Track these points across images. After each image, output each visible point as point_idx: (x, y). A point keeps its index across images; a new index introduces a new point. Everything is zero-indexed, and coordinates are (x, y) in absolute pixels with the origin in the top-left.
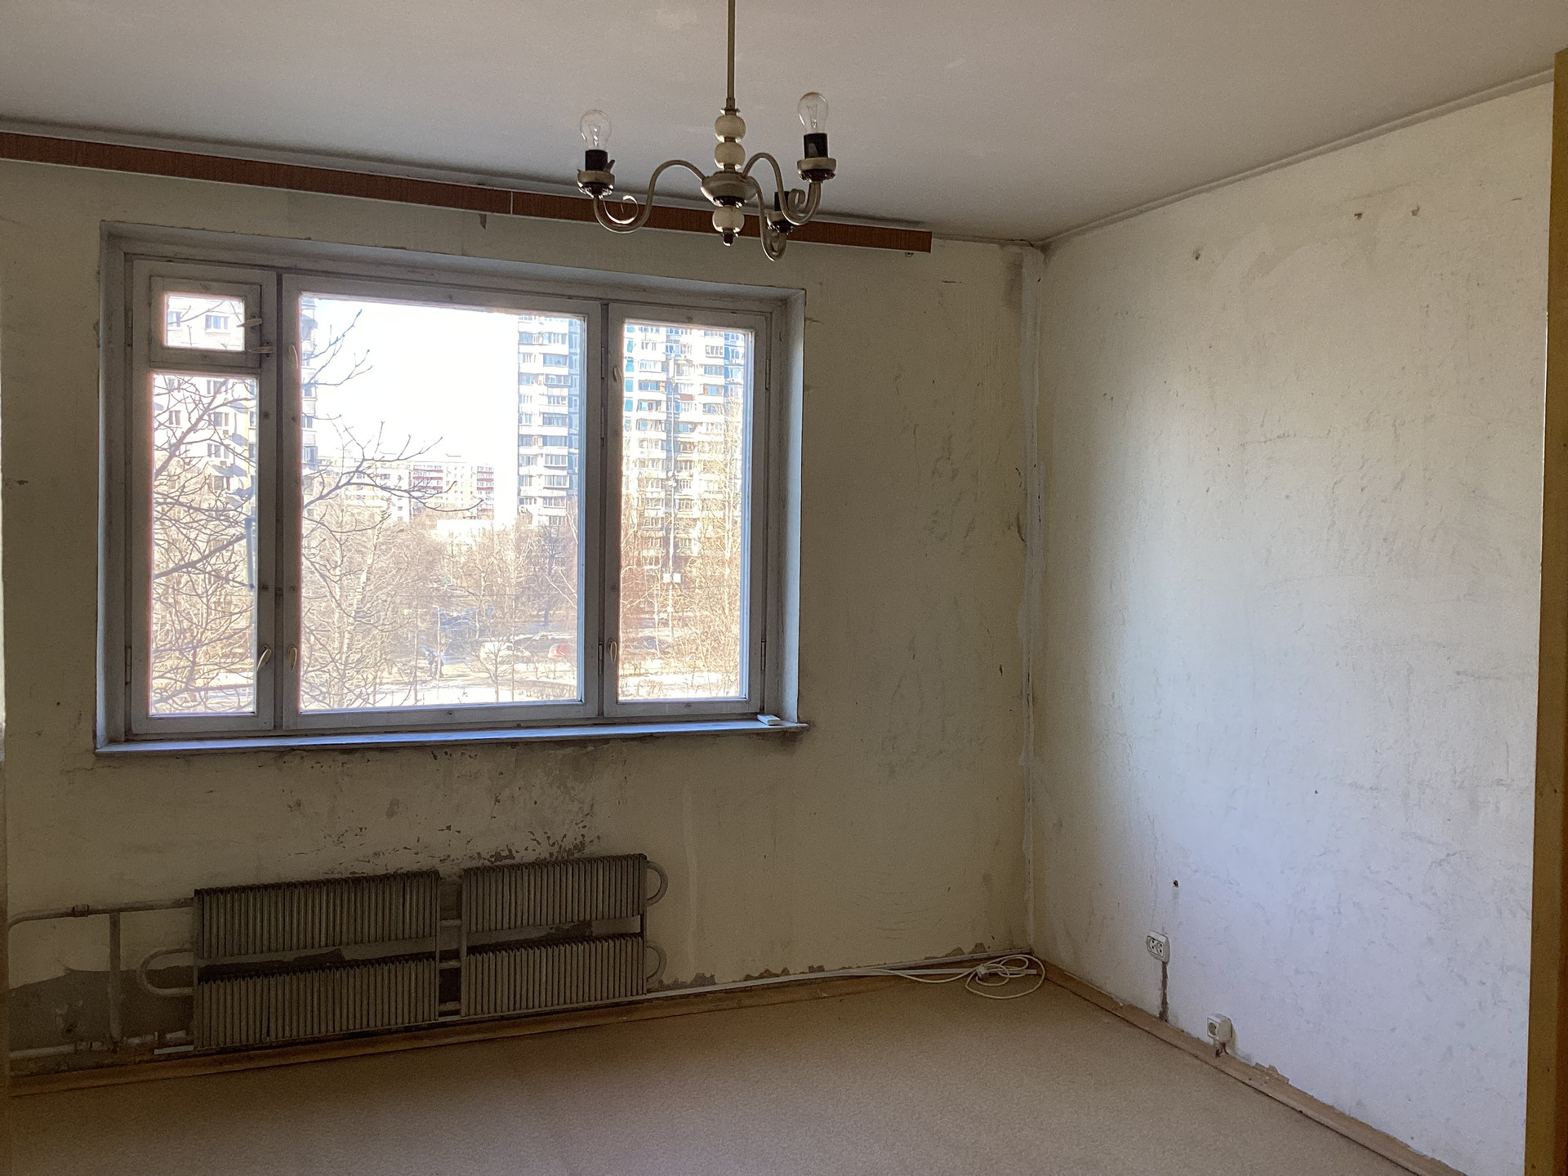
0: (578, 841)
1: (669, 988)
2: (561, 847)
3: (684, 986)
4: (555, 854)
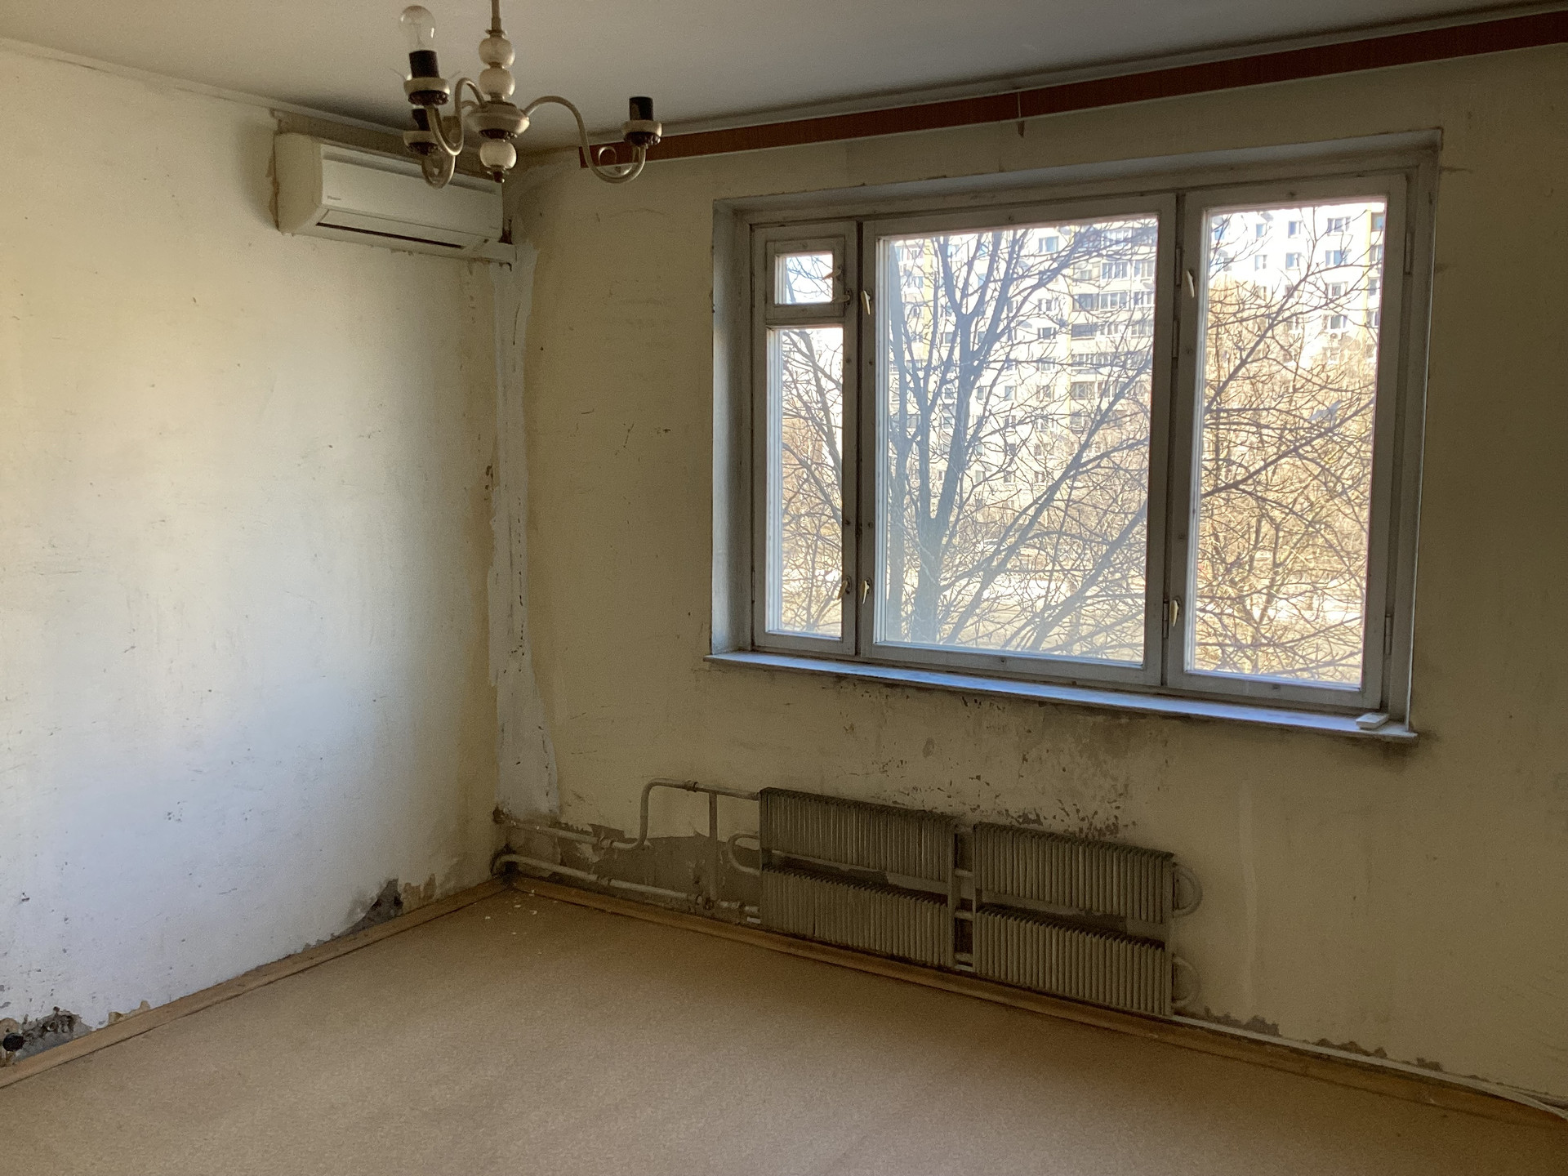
0: (1110, 822)
1: (1218, 1020)
2: (1091, 825)
3: (1236, 1024)
4: (1085, 830)
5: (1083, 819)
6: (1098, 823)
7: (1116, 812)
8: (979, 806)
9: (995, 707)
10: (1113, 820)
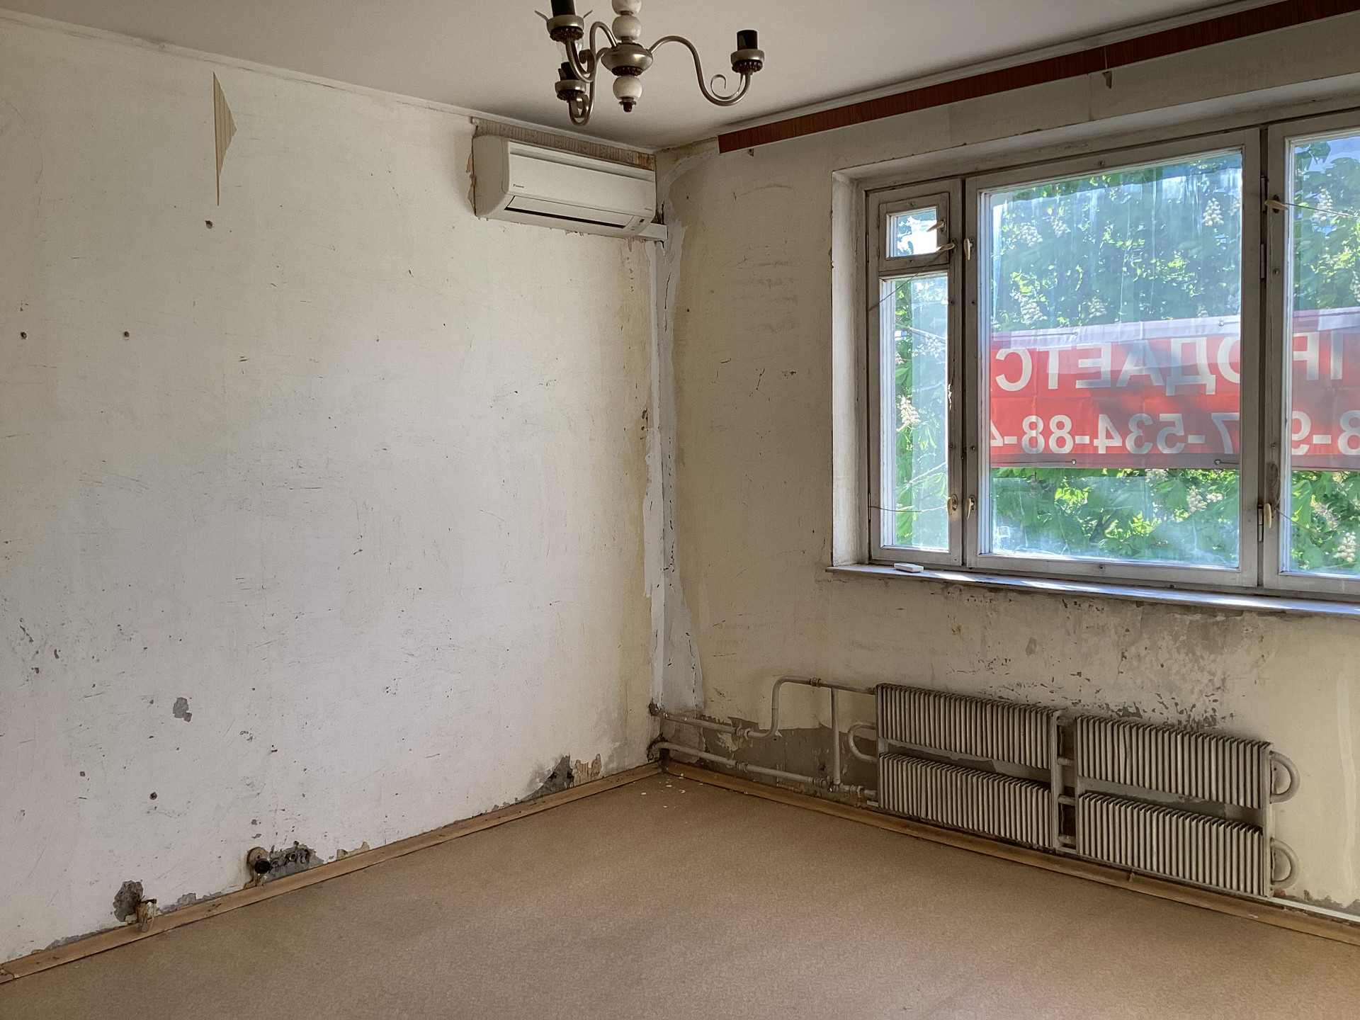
0: (1208, 715)
1: (1317, 903)
2: (1189, 716)
3: (1336, 907)
4: (1184, 723)
5: (1181, 712)
6: (1197, 714)
7: (1215, 705)
8: (1080, 701)
9: (1094, 608)
10: (1211, 712)
